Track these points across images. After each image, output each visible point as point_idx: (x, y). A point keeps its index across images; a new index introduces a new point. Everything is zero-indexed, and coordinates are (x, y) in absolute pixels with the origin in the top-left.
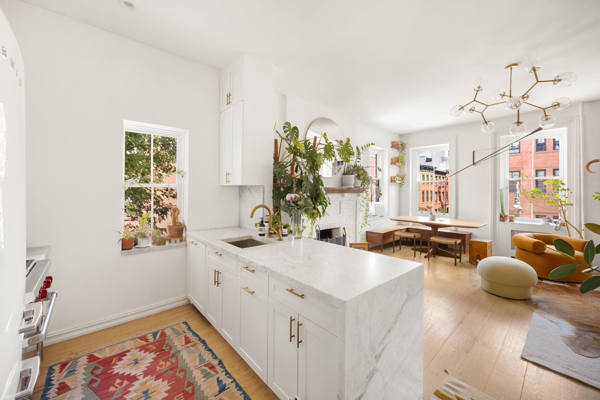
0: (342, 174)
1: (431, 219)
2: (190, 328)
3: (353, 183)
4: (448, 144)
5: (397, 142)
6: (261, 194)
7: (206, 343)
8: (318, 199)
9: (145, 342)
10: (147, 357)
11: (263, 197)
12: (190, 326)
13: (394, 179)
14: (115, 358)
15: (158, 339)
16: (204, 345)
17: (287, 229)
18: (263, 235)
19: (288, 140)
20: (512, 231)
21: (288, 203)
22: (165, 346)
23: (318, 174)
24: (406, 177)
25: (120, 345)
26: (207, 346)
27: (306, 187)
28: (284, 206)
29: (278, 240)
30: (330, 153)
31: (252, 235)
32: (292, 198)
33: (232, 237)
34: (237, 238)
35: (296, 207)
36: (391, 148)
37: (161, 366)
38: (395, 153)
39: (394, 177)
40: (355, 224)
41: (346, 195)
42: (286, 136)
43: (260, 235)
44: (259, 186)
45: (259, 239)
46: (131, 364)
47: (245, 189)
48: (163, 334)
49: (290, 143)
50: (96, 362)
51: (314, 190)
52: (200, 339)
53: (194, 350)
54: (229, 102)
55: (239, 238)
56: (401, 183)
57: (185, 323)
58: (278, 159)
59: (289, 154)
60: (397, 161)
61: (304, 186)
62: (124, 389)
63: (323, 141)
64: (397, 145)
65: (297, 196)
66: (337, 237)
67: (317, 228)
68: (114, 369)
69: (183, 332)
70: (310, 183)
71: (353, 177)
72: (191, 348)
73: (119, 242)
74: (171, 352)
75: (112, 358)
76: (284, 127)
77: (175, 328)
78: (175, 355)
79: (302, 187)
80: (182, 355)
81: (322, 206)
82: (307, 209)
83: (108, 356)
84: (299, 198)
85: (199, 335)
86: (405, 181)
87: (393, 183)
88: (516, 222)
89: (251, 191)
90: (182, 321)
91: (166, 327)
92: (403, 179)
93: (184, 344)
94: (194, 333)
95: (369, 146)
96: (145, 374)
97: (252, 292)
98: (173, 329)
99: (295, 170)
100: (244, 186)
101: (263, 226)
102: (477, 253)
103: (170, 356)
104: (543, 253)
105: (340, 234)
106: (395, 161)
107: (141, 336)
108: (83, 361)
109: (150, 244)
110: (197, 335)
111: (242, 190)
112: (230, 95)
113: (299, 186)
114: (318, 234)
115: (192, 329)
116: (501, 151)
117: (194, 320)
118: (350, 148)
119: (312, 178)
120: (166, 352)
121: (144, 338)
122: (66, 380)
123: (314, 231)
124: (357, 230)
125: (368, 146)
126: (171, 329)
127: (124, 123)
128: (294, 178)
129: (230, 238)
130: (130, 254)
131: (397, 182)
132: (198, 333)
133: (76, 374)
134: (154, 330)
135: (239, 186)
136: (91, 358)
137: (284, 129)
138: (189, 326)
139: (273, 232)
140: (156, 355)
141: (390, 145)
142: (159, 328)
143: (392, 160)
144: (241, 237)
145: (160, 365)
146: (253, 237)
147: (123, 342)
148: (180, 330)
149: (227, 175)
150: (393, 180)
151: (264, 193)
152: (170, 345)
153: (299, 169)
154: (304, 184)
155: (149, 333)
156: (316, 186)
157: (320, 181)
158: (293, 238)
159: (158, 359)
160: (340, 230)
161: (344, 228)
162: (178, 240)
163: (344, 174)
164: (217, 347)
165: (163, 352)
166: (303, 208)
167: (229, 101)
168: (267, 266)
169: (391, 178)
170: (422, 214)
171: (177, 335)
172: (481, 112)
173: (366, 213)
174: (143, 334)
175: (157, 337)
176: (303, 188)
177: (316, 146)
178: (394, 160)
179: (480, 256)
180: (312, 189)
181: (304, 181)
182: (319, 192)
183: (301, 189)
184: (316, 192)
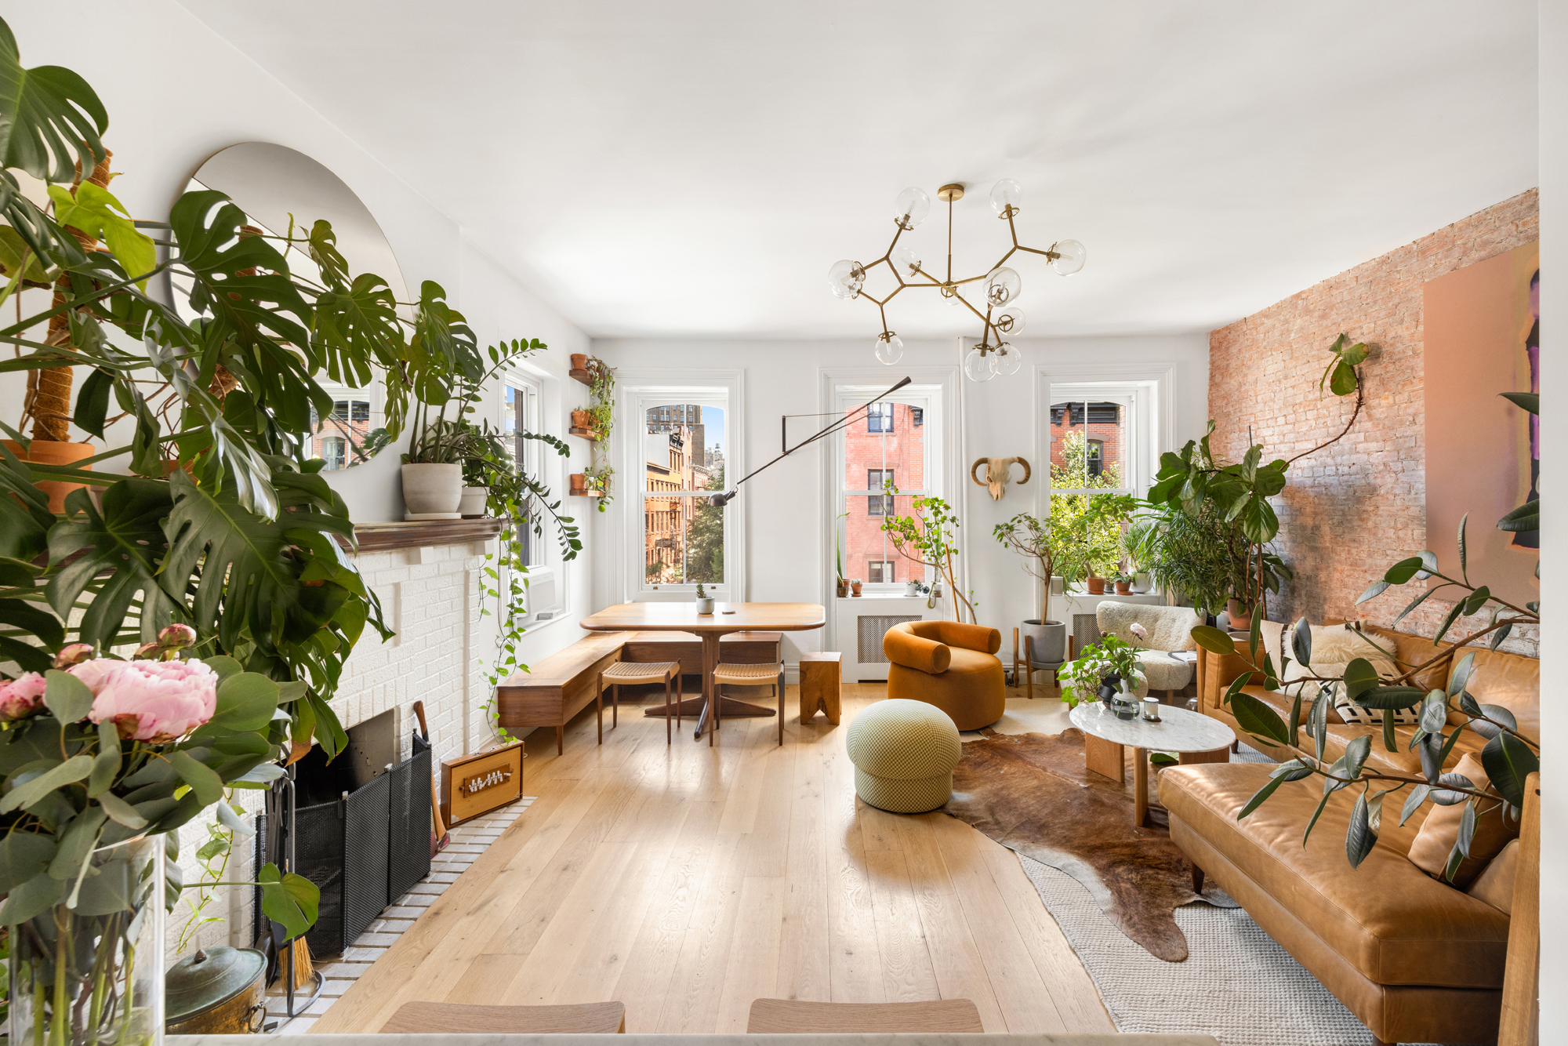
0: (399, 459)
1: (701, 611)
3: (457, 499)
4: (726, 390)
5: (589, 361)
13: (583, 482)
20: (859, 618)
23: (297, 451)
24: (611, 478)
27: (208, 548)
36: (570, 375)
38: (579, 397)
39: (582, 477)
40: (461, 672)
41: (427, 552)
51: (275, 568)
56: (599, 498)
60: (590, 424)
61: (184, 544)
64: (588, 368)
66: (389, 766)
71: (455, 471)
79: (158, 549)
86: (612, 491)
87: (577, 498)
88: (864, 595)
92: (605, 480)
95: (524, 349)
99: (71, 414)
102: (817, 695)
104: (948, 671)
105: (399, 737)
106: (584, 423)
113: (132, 540)
116: (843, 423)
118: (463, 337)
124: (470, 695)
125: (519, 350)
128: (73, 472)
131: (592, 493)
141: (567, 366)
143: (573, 417)
150: (577, 486)
153: (114, 407)
154: (186, 528)
160: (399, 721)
161: (418, 708)
163: (410, 458)
169: (572, 478)
170: (656, 591)
172: (881, 301)
173: (510, 623)
176: (176, 565)
178: (581, 420)
179: (823, 702)
180: (261, 557)
181: (180, 504)
182: (330, 579)
183: (156, 567)
184: (299, 577)
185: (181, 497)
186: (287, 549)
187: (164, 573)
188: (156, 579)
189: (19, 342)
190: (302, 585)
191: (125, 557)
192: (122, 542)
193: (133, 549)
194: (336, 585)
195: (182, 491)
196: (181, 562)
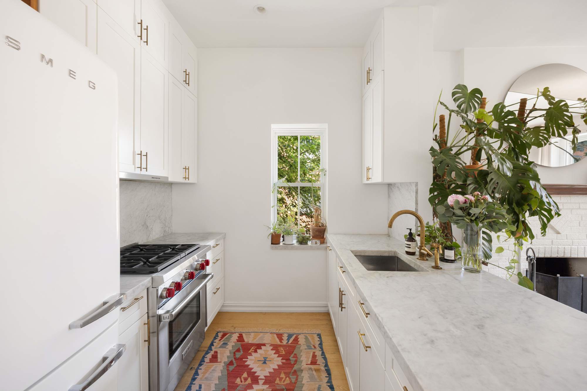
2: (322, 344)
6: (414, 194)
7: (331, 375)
8: (524, 205)
9: (280, 341)
10: (274, 361)
11: (416, 199)
12: (323, 342)
14: (253, 347)
15: (290, 344)
16: (328, 376)
17: (453, 251)
18: (413, 254)
19: (462, 111)
21: (451, 209)
22: (292, 356)
23: (526, 160)
25: (262, 334)
26: (331, 379)
27: (497, 183)
28: (444, 214)
29: (433, 267)
30: (560, 122)
31: (397, 251)
32: (457, 202)
33: (369, 250)
34: (375, 252)
35: (468, 217)
37: (281, 379)
42: (458, 107)
43: (408, 253)
44: (410, 183)
45: (406, 258)
46: (261, 361)
47: (394, 187)
48: (296, 340)
49: (467, 116)
50: (241, 344)
51: (514, 189)
52: (326, 365)
53: (316, 377)
54: (369, 80)
55: (378, 251)
57: (319, 336)
58: (446, 144)
59: (466, 134)
62: (245, 387)
63: (544, 104)
65: (468, 199)
66: (582, 275)
67: (530, 253)
68: (248, 358)
69: (314, 346)
70: (505, 176)
72: (314, 373)
73: (269, 236)
74: (295, 366)
75: (252, 345)
76: (454, 94)
77: (309, 337)
78: (297, 373)
79: (486, 183)
80: (303, 377)
81: (540, 218)
82: (494, 222)
83: (250, 342)
84: (474, 201)
85: (327, 359)
89: (401, 191)
90: (317, 332)
91: (301, 333)
93: (310, 363)
94: (323, 354)
96: (266, 380)
97: (367, 347)
98: (306, 338)
99: (475, 158)
100: (393, 184)
101: (413, 241)
103: (292, 372)
107: (279, 332)
108: (235, 337)
109: (295, 242)
110: (325, 358)
111: (391, 189)
112: (369, 70)
113: (482, 181)
114: (531, 265)
115: (324, 347)
117: (328, 336)
119: (508, 168)
120: (290, 364)
121: (280, 336)
122: (219, 350)
123: (524, 256)
126: (304, 337)
127: (272, 127)
128: (477, 170)
129: (364, 251)
130: (277, 249)
132: (327, 356)
133: (227, 348)
134: (291, 331)
135: (388, 184)
136: (241, 338)
137: (453, 96)
138: (321, 341)
139: (426, 253)
140: (282, 363)
142: (295, 331)
144: (380, 251)
145: (281, 377)
146: (398, 254)
147: (265, 332)
148: (312, 343)
149: (368, 170)
151: (417, 192)
152: (297, 357)
154: (492, 179)
155: (286, 332)
156: (519, 182)
157: (531, 172)
158: (463, 269)
159: (282, 368)
162: (318, 242)
164: (341, 388)
165: (288, 362)
166: (483, 220)
167: (369, 78)
168: (382, 318)
171: (307, 348)
174: (281, 332)
175: (290, 341)
176: (490, 187)
177: (526, 115)
180: (511, 187)
181: (491, 174)
182: (529, 193)
183: (486, 187)
184: (522, 192)
185: (491, 172)
186: (519, 185)
187: (487, 188)
188: (486, 189)
189: (467, 146)
190: (522, 194)
191: (480, 184)
192: (480, 181)
193: (482, 183)
194: (531, 194)
195: (491, 171)
196: (491, 186)
